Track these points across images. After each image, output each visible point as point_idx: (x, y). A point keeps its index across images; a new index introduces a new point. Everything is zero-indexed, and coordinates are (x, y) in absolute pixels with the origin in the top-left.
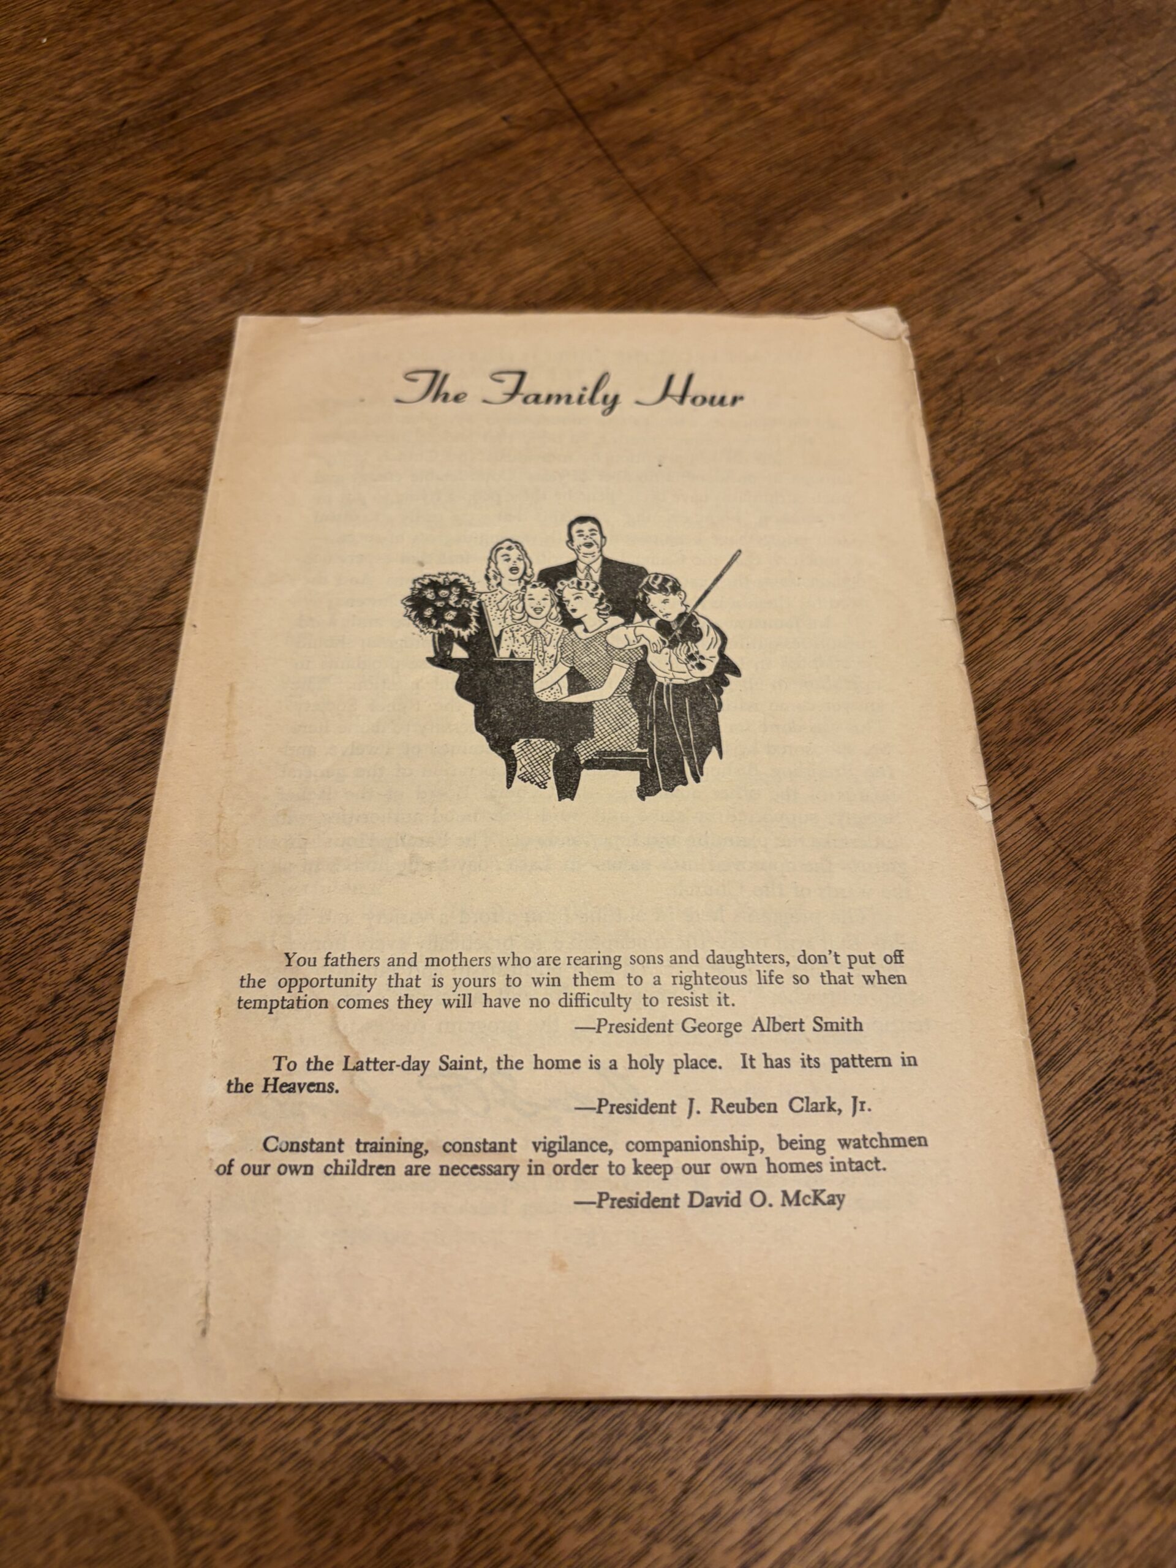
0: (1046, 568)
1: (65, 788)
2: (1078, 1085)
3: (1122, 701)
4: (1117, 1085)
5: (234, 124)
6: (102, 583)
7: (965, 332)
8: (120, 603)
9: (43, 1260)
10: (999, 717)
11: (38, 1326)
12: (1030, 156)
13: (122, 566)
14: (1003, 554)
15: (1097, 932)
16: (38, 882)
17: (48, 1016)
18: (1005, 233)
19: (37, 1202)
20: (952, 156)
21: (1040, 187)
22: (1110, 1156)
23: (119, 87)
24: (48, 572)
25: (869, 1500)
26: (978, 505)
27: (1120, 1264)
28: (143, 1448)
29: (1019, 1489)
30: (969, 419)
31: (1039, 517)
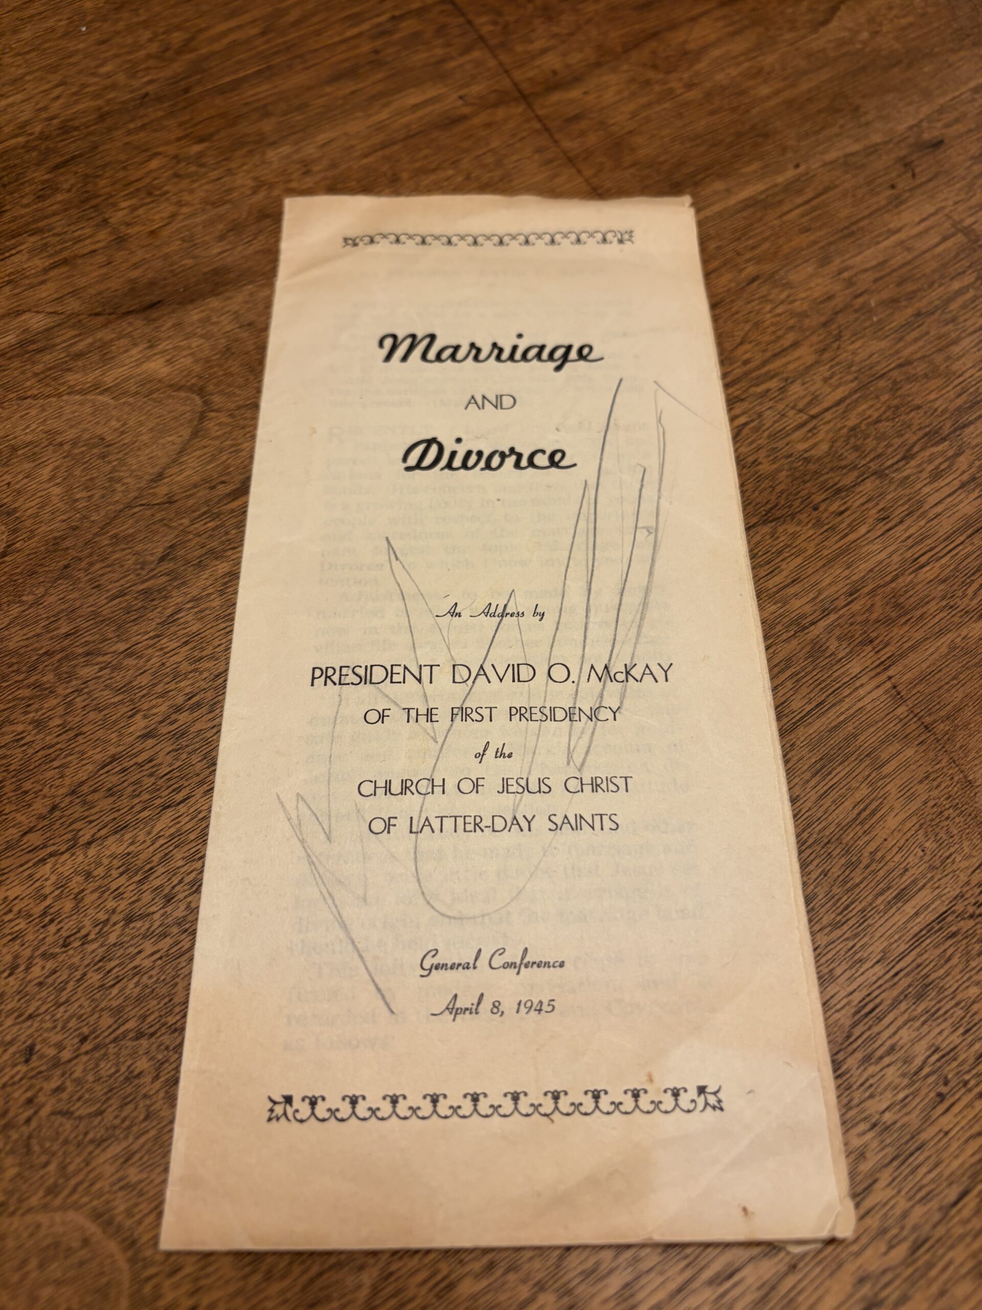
0: (907, 477)
1: (70, 634)
2: (922, 916)
3: (970, 591)
4: (957, 917)
5: (236, 98)
6: (109, 468)
7: (844, 280)
8: (123, 484)
9: (31, 1025)
10: (862, 602)
11: (24, 1082)
12: (904, 136)
13: (127, 454)
14: (871, 465)
15: (943, 786)
16: (44, 711)
17: (46, 822)
18: (882, 198)
19: (29, 978)
20: (837, 135)
21: (913, 161)
22: (948, 978)
23: (143, 67)
24: (65, 457)
25: (729, 1264)
26: (851, 423)
27: (956, 1071)
28: (107, 1189)
29: (860, 1261)
30: (846, 351)
31: (902, 435)
